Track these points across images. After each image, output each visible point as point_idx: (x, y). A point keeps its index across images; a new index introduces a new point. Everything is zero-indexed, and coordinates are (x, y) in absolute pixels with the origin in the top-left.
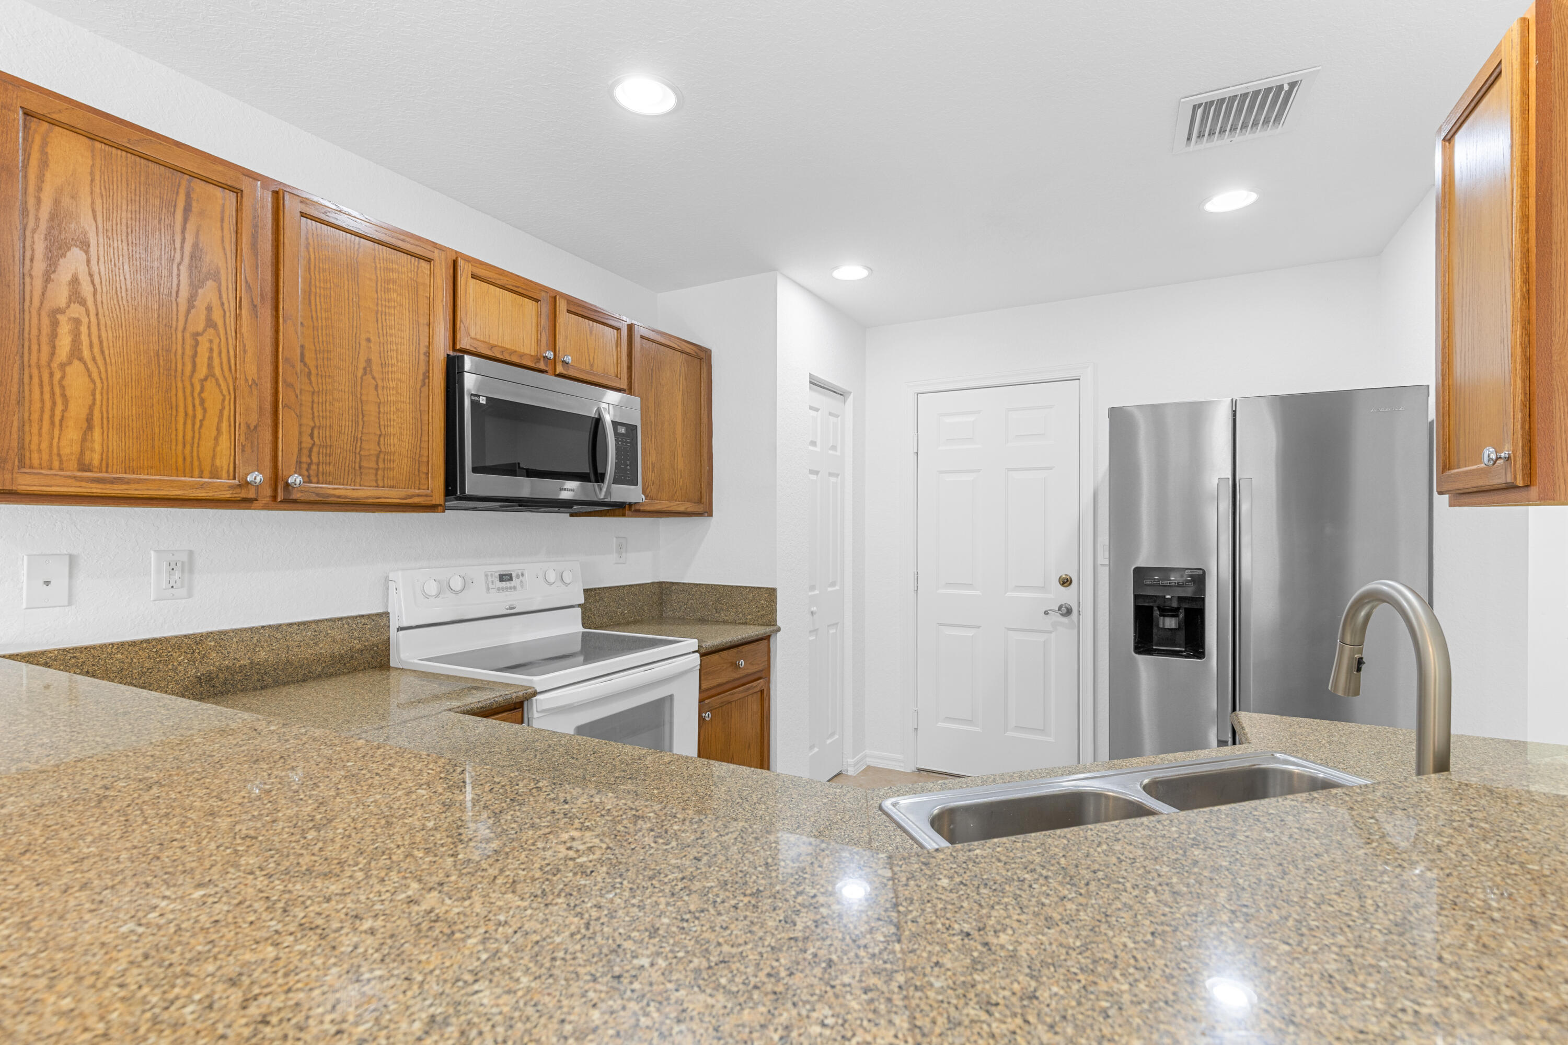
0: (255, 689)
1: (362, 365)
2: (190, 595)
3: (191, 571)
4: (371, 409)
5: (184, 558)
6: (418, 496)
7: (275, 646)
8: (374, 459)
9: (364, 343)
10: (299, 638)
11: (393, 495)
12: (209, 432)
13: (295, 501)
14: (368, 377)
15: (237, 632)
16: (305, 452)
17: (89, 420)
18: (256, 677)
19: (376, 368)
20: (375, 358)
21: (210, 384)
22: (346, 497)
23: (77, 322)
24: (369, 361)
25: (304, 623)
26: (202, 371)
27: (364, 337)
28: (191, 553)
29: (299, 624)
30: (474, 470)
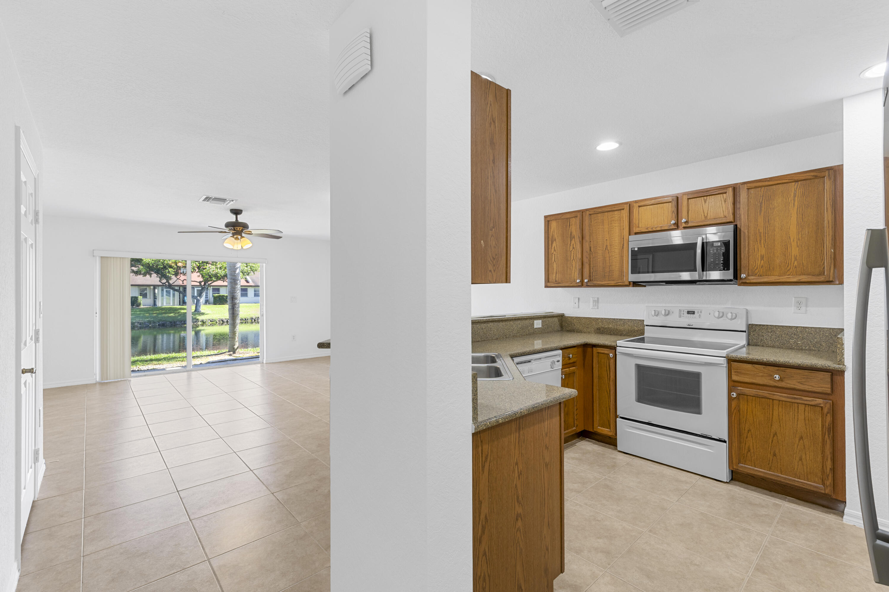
0: (609, 334)
1: (605, 247)
2: (598, 308)
3: (598, 302)
4: (607, 259)
5: (596, 299)
6: (620, 282)
7: (614, 324)
8: (608, 273)
9: (605, 241)
10: (619, 323)
11: (613, 283)
12: (573, 271)
13: (589, 286)
14: (607, 250)
15: (605, 319)
16: (591, 273)
18: (609, 331)
19: (609, 247)
20: (608, 244)
21: (573, 261)
22: (600, 284)
23: (555, 254)
24: (607, 246)
25: (621, 319)
26: (572, 258)
27: (605, 239)
28: (598, 298)
29: (620, 319)
30: (632, 273)
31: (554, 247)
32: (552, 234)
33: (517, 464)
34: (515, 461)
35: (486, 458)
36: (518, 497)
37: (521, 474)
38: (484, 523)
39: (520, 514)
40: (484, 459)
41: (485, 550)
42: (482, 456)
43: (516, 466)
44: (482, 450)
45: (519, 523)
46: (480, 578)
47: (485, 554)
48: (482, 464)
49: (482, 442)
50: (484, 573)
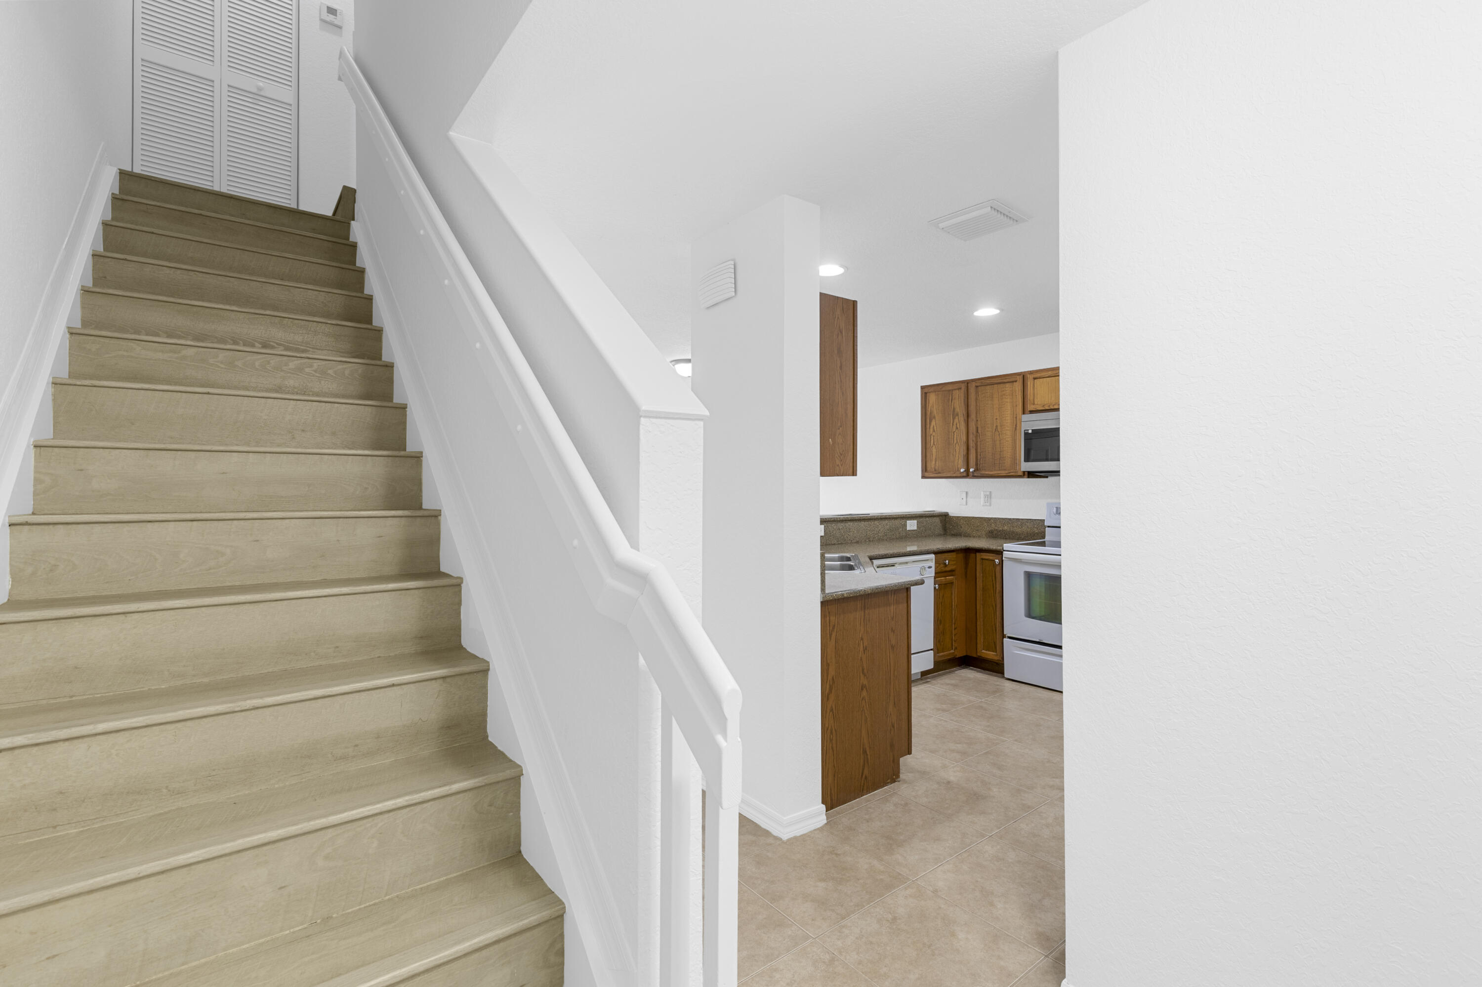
0: (1003, 538)
1: (994, 428)
2: (990, 505)
3: (990, 498)
4: (998, 442)
5: (988, 493)
6: (1012, 472)
7: (1009, 525)
8: (998, 460)
9: (995, 420)
10: (1016, 524)
11: (1003, 473)
12: (957, 458)
13: (975, 476)
14: (997, 431)
15: (999, 519)
16: (979, 461)
17: (936, 459)
18: (1004, 535)
19: (999, 427)
20: (999, 425)
21: (957, 445)
22: (989, 474)
23: (934, 436)
24: (997, 426)
25: (1018, 519)
26: (955, 441)
27: (995, 418)
28: (990, 492)
29: (1016, 519)
30: (1025, 461)
31: (933, 427)
32: (931, 410)
33: (862, 639)
34: (860, 636)
35: (834, 628)
36: (863, 670)
37: (866, 649)
38: (831, 683)
39: (865, 685)
40: (831, 628)
41: (832, 707)
42: (829, 625)
43: (862, 641)
44: (830, 620)
45: (864, 693)
46: (827, 729)
47: (832, 710)
48: (830, 632)
49: (829, 613)
50: (831, 727)
